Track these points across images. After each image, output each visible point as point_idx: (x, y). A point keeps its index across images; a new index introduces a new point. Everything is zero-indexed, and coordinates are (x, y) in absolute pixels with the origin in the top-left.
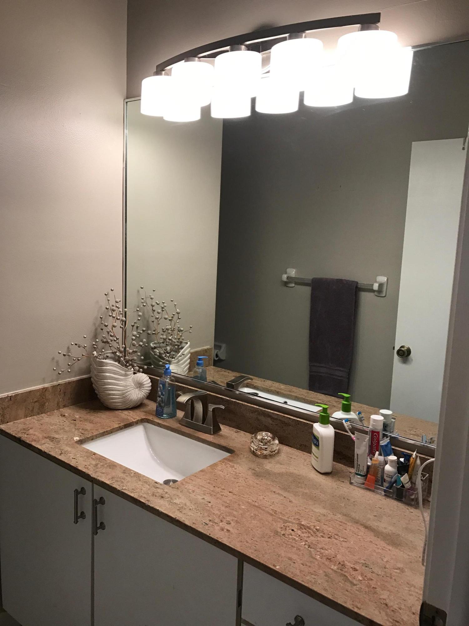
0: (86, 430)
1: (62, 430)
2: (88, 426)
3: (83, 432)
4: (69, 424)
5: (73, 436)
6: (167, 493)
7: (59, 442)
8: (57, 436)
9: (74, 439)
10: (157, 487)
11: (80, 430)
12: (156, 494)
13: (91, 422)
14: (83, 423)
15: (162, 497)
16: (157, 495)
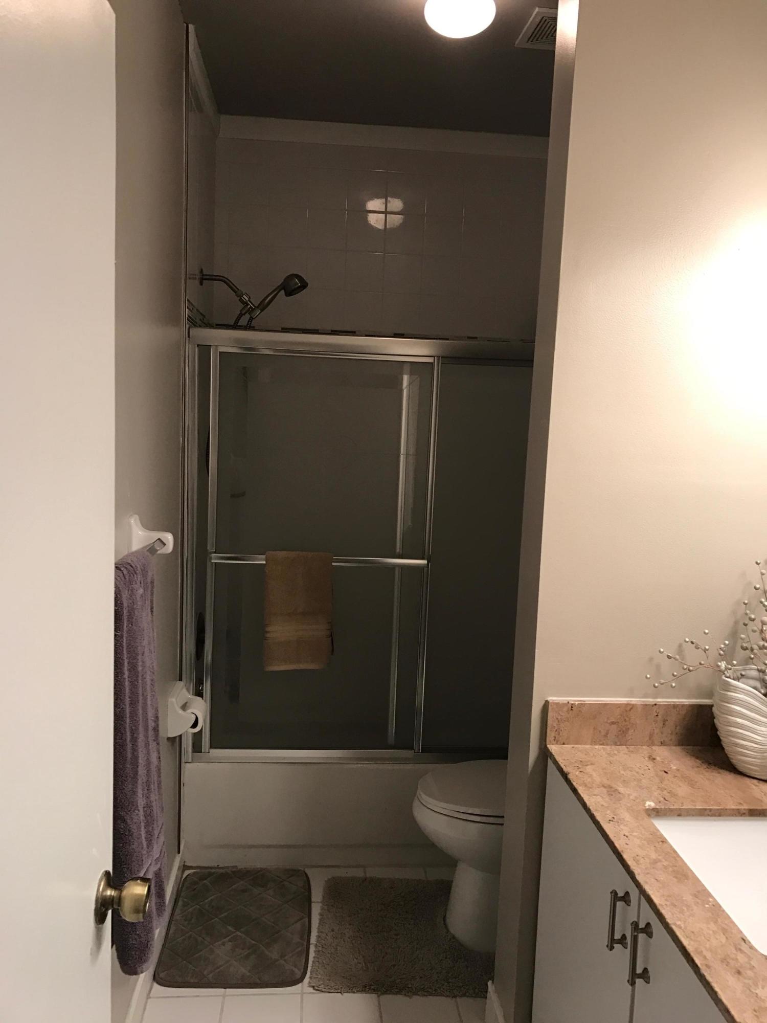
0: (674, 795)
1: (635, 783)
2: (683, 790)
3: (667, 796)
4: (652, 775)
5: (645, 798)
6: (752, 968)
7: (620, 800)
8: (621, 789)
9: (645, 803)
10: (740, 950)
11: (665, 792)
12: (731, 961)
13: (692, 784)
14: (678, 781)
15: (739, 973)
16: (732, 963)
